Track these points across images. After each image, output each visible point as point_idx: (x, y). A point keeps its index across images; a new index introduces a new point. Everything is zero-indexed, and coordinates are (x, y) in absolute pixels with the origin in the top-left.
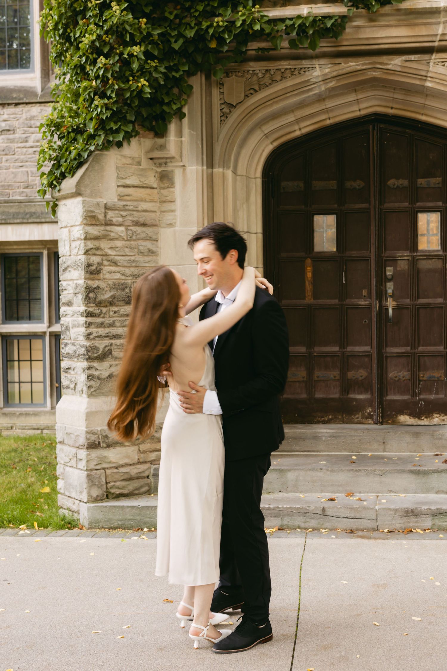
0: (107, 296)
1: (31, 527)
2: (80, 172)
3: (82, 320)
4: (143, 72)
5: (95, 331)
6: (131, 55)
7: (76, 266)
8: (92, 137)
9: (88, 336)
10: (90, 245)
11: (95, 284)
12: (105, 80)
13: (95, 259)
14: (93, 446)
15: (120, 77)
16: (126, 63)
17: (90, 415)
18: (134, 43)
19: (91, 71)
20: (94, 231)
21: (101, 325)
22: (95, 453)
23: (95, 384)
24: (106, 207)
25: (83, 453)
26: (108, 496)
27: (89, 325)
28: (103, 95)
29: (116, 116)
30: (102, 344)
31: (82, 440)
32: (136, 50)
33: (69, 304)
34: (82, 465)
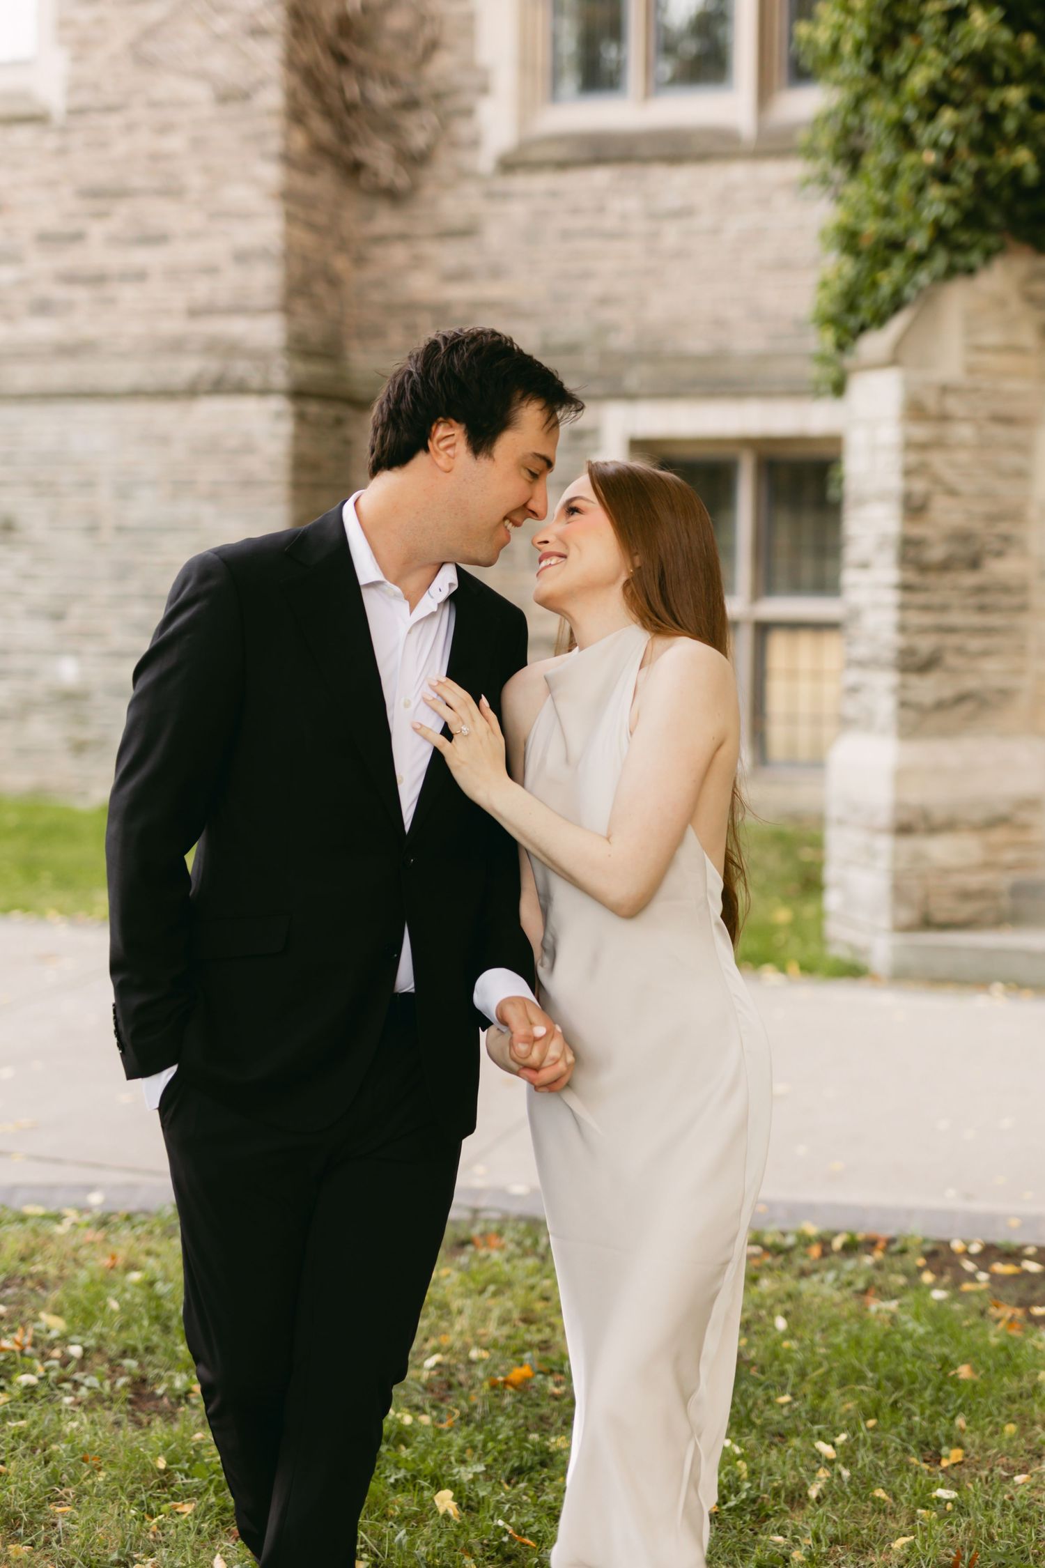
0: (936, 553)
1: (782, 969)
2: (897, 324)
3: (892, 597)
4: (1023, 135)
5: (916, 619)
6: (1004, 107)
7: (882, 497)
8: (920, 259)
9: (902, 628)
10: (914, 458)
11: (918, 530)
12: (950, 153)
13: (919, 486)
14: (903, 829)
15: (982, 146)
16: (992, 120)
17: (901, 775)
18: (1008, 80)
19: (924, 134)
20: (921, 432)
21: (926, 608)
22: (910, 844)
23: (911, 715)
24: (945, 390)
25: (885, 843)
26: (927, 923)
27: (903, 607)
28: (944, 178)
29: (972, 218)
30: (925, 644)
31: (885, 818)
32: (1015, 95)
33: (864, 566)
34: (883, 863)
